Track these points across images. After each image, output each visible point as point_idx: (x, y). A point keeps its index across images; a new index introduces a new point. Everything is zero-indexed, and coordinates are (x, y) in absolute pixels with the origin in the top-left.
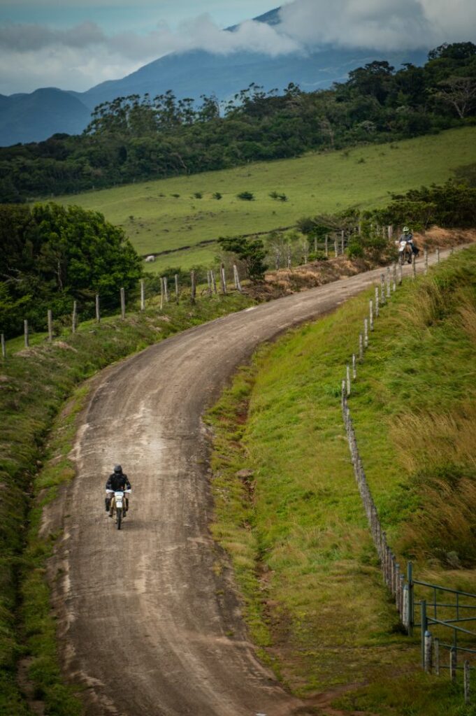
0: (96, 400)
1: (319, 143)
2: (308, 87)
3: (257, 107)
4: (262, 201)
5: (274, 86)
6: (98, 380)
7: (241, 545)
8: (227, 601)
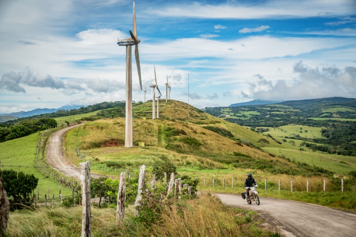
0: (52, 135)
1: (77, 114)
2: (77, 109)
3: (72, 110)
4: (72, 119)
5: (73, 109)
6: (53, 134)
7: (65, 148)
8: (63, 153)
